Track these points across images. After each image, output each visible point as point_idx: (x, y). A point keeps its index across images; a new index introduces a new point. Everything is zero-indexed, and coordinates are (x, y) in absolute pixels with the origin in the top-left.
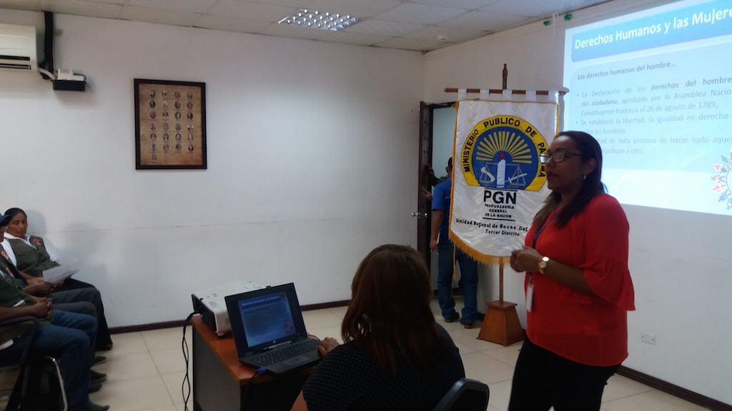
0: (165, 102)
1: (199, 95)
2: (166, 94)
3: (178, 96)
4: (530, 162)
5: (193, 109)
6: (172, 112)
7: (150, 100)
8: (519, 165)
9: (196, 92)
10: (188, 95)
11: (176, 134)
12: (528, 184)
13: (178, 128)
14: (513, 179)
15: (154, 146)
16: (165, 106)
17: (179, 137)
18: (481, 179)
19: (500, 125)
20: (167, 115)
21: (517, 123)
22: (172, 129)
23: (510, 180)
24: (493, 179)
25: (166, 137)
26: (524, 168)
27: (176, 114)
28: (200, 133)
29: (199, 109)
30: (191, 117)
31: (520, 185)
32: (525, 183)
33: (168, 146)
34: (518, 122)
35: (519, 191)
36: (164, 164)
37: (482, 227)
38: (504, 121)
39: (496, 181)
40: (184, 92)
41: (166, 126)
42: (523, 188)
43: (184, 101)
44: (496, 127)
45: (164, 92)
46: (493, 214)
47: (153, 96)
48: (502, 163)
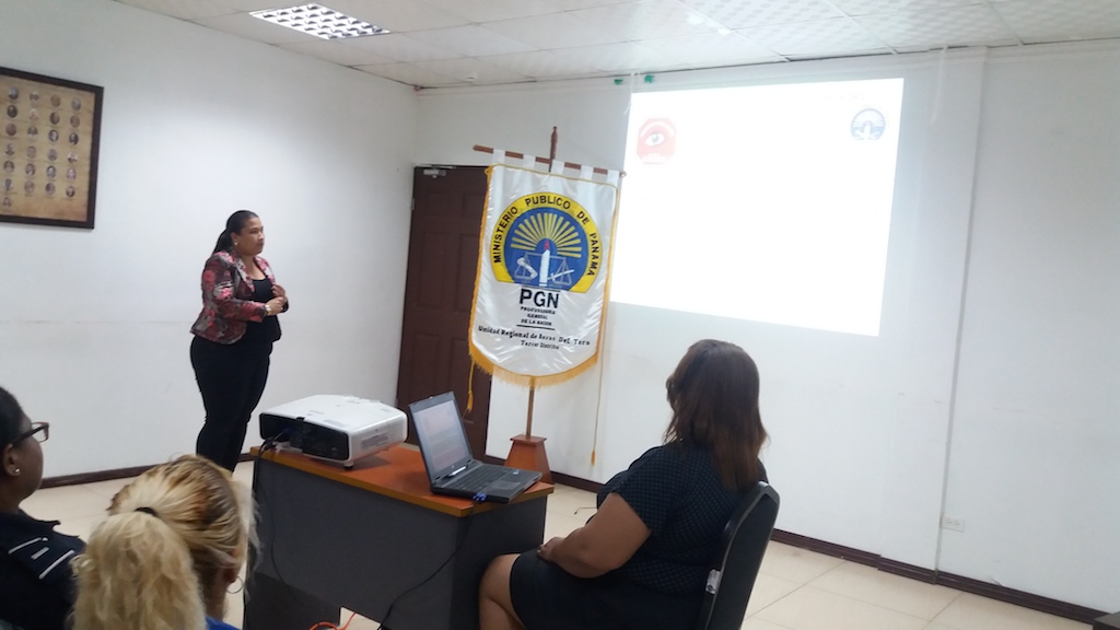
0: (34, 110)
1: (91, 106)
2: (36, 97)
3: (56, 102)
4: (579, 256)
5: (80, 127)
6: (45, 128)
7: (9, 104)
8: (564, 259)
9: (87, 100)
10: (73, 103)
11: (48, 165)
12: (575, 283)
13: (53, 156)
14: (557, 276)
15: (8, 182)
16: (33, 118)
17: (52, 171)
18: (515, 273)
20: (35, 132)
22: (42, 158)
23: (554, 277)
24: (534, 274)
25: (31, 169)
27: (51, 133)
28: (87, 169)
29: (89, 129)
30: (75, 140)
31: (566, 284)
32: (571, 281)
33: (33, 185)
34: (568, 204)
35: (563, 292)
36: (23, 215)
37: (514, 338)
38: (552, 200)
39: (538, 277)
40: (67, 97)
41: (32, 151)
42: (567, 288)
43: (65, 112)
44: (540, 207)
45: (35, 93)
46: (532, 319)
47: (14, 97)
48: (546, 256)
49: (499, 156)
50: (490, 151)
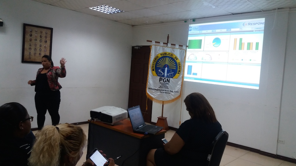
0: (36, 35)
1: (50, 33)
2: (37, 31)
3: (41, 32)
4: (175, 69)
5: (47, 39)
6: (39, 39)
7: (30, 33)
8: (171, 69)
9: (49, 32)
10: (46, 32)
11: (39, 48)
12: (174, 76)
13: (41, 46)
14: (169, 74)
15: (30, 53)
16: (36, 36)
17: (40, 50)
18: (158, 74)
19: (166, 55)
20: (37, 40)
21: (172, 55)
22: (38, 46)
23: (168, 74)
24: (163, 74)
25: (35, 49)
26: (173, 70)
27: (40, 40)
28: (49, 49)
29: (50, 39)
30: (46, 42)
31: (172, 76)
33: (36, 53)
35: (171, 78)
36: (34, 61)
37: (158, 91)
38: (168, 54)
40: (44, 31)
41: (36, 45)
42: (172, 77)
43: (44, 35)
44: (165, 56)
45: (36, 30)
46: (163, 86)
47: (31, 32)
48: (166, 69)
49: (154, 43)
50: (151, 41)
